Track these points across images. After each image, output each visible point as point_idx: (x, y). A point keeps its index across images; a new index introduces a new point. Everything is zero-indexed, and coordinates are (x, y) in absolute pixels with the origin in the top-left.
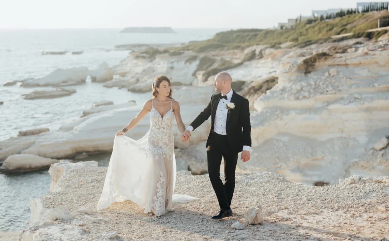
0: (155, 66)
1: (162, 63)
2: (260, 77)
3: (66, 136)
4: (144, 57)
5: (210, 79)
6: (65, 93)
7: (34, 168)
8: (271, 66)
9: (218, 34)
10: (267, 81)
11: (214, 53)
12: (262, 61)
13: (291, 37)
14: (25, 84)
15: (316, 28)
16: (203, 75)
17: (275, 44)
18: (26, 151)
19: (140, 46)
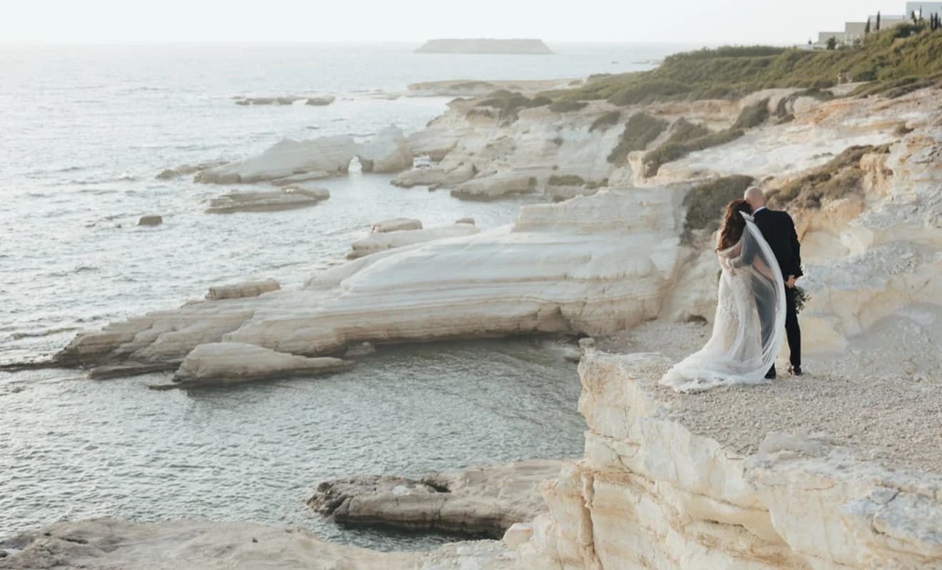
0: (516, 137)
1: (533, 128)
2: (787, 167)
3: (323, 302)
4: (488, 114)
5: (663, 170)
6: (305, 198)
7: (252, 376)
8: (816, 140)
9: (670, 61)
10: (811, 178)
11: (662, 106)
12: (791, 128)
13: (858, 69)
14: (207, 175)
15: (922, 48)
16: (645, 161)
17: (818, 84)
18: (233, 333)
19: (471, 85)
